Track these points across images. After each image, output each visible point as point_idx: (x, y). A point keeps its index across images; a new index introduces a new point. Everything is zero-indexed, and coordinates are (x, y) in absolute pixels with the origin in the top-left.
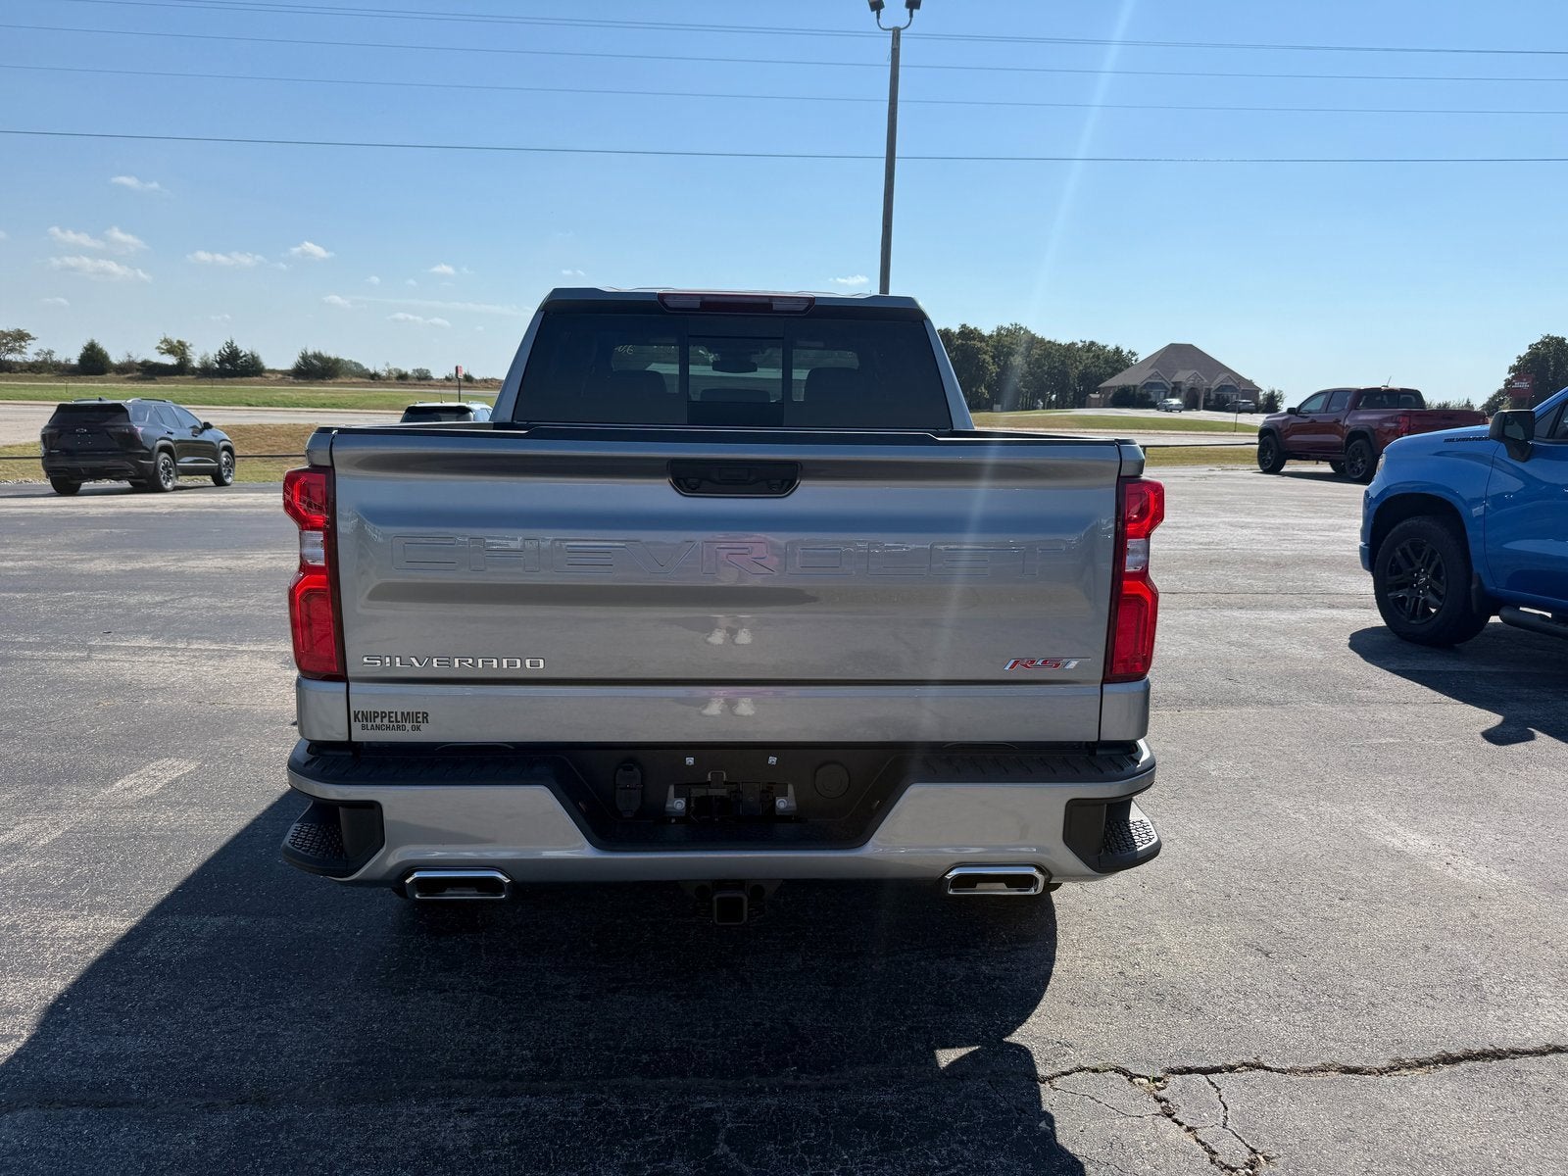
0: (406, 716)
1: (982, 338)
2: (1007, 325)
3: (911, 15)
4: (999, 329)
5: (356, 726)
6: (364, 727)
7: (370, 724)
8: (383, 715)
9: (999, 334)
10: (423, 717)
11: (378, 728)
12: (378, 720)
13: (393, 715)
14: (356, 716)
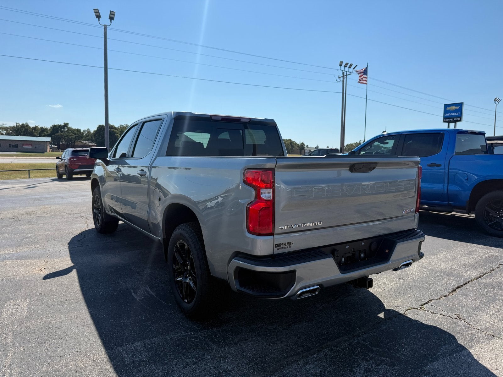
0: (288, 244)
1: (116, 128)
2: (123, 125)
3: (111, 22)
4: (121, 126)
5: (276, 249)
6: (278, 249)
7: (279, 248)
8: (283, 244)
9: (121, 127)
10: (292, 243)
11: (281, 248)
12: (281, 246)
13: (285, 244)
14: (276, 246)
